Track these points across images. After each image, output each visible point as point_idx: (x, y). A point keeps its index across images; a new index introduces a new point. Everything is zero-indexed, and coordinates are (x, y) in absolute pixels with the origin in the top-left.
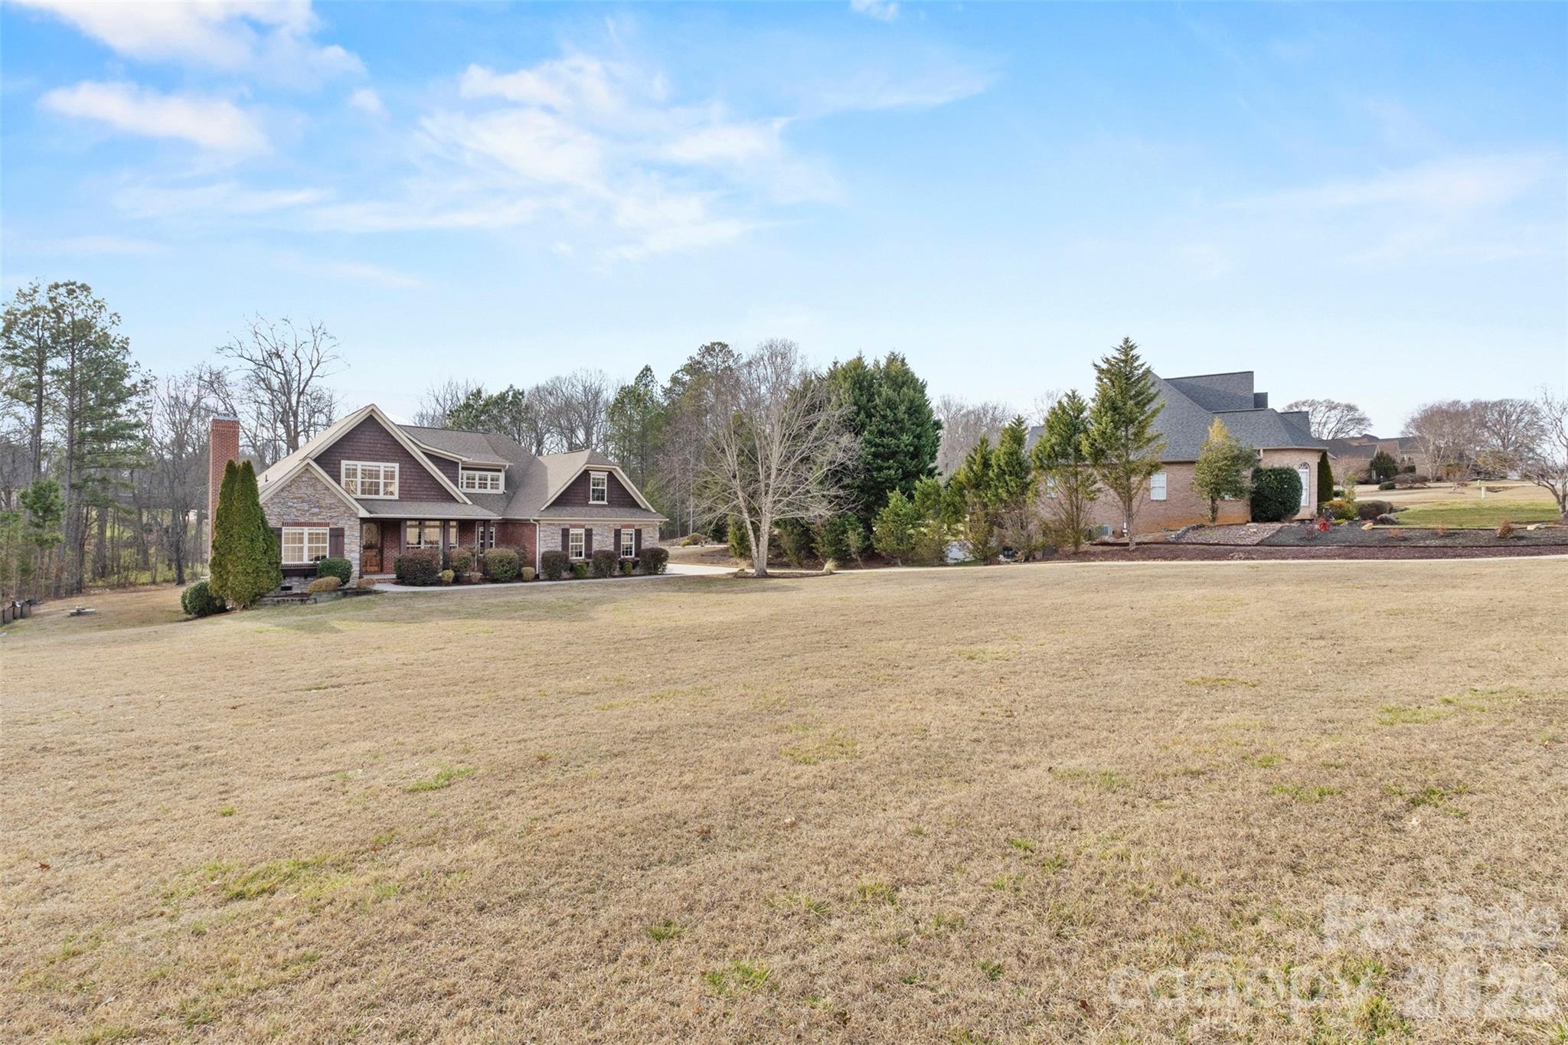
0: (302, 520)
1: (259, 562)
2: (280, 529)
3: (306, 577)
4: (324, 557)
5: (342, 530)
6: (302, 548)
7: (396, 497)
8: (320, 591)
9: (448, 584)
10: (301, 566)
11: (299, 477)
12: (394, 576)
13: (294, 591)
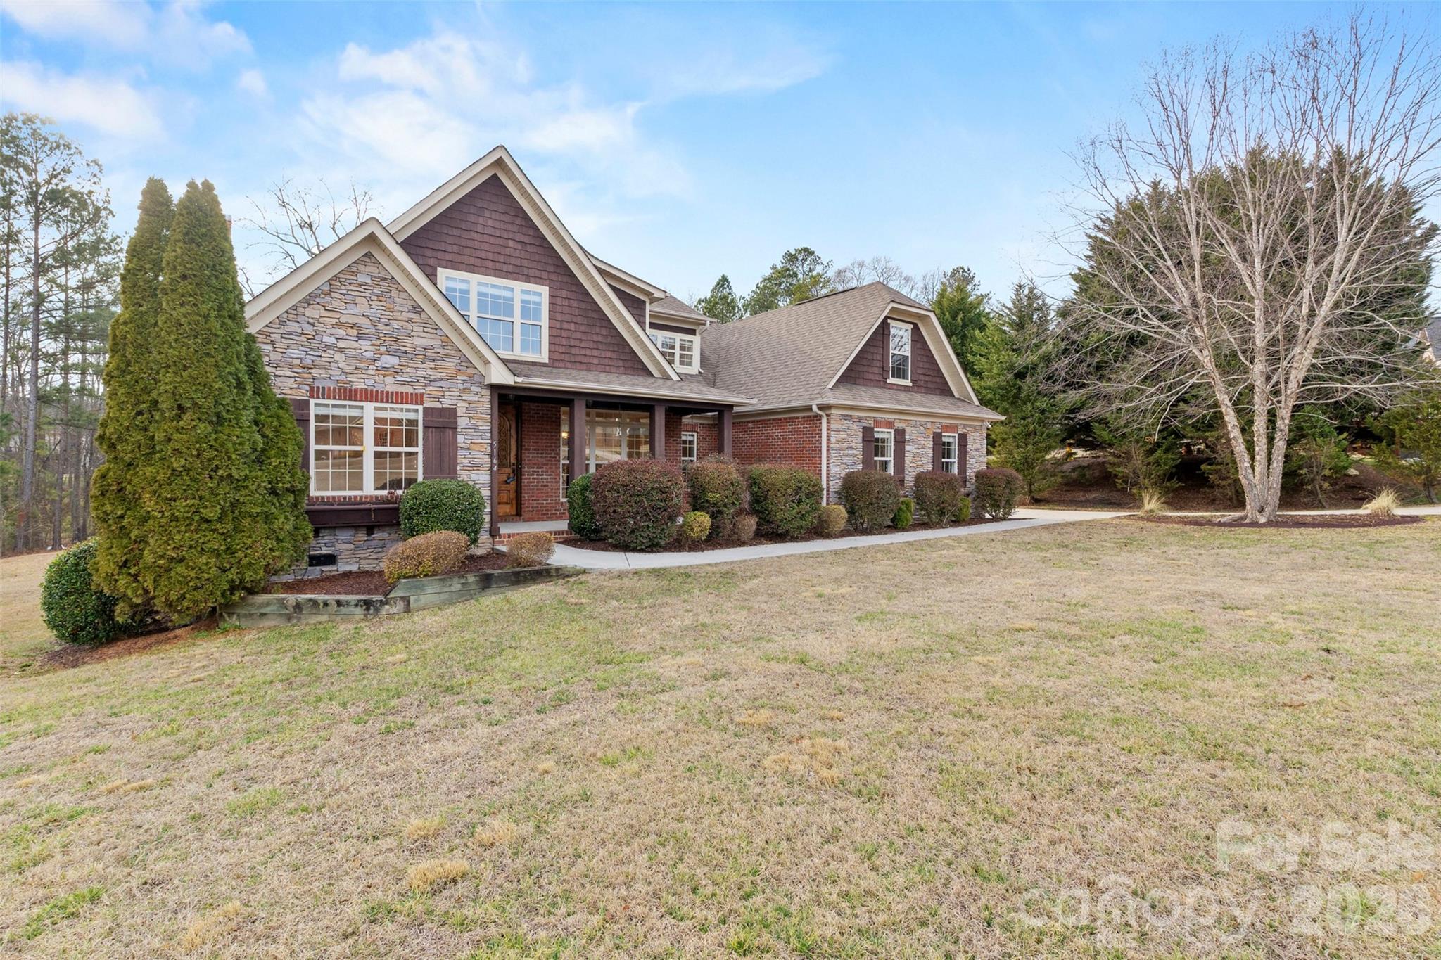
0: (359, 384)
1: (238, 485)
2: (307, 403)
3: (370, 530)
4: (411, 481)
5: (452, 412)
6: (359, 454)
7: (544, 358)
8: (419, 572)
9: (696, 546)
10: (360, 501)
11: (348, 270)
12: (563, 525)
13: (343, 567)
